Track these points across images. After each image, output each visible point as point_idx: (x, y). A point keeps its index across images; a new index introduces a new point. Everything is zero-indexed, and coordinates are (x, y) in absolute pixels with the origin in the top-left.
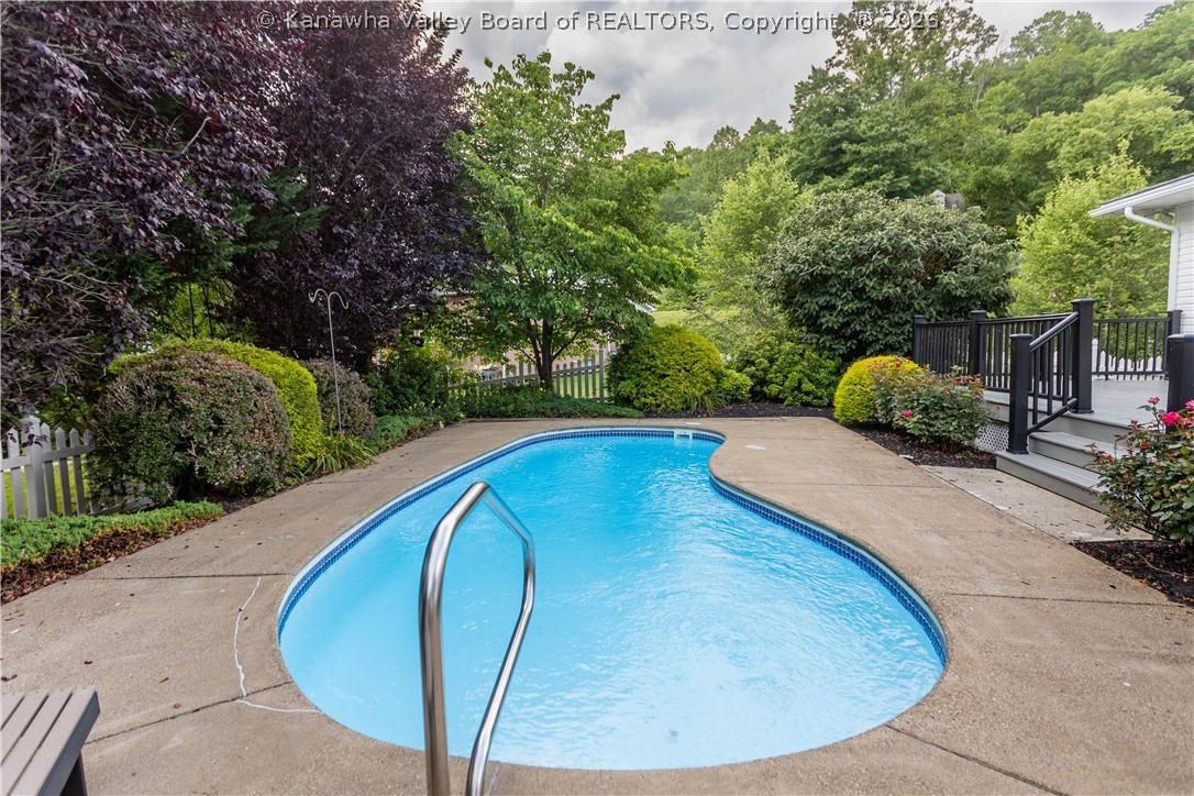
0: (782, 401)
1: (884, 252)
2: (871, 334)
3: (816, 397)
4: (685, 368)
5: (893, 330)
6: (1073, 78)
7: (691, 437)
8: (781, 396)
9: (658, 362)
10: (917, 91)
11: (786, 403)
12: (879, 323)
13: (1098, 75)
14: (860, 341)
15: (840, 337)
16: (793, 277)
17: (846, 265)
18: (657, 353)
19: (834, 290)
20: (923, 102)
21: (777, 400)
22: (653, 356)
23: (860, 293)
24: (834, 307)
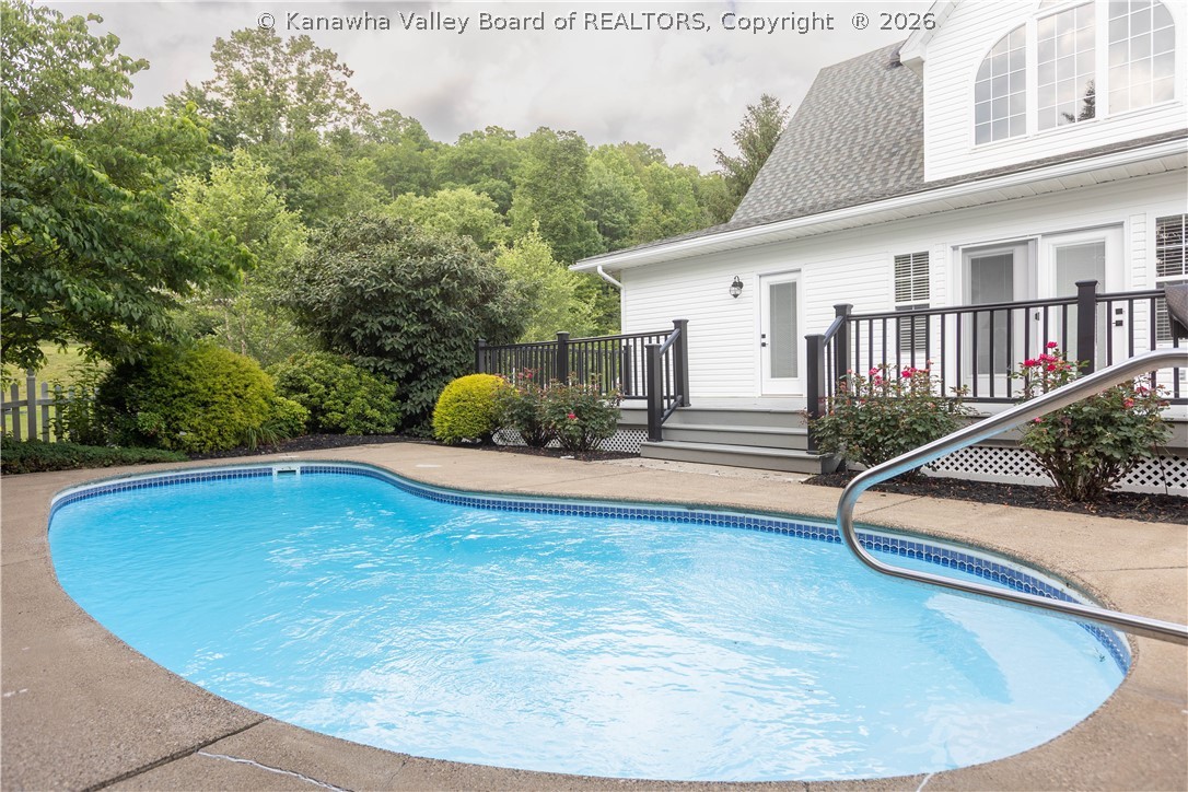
0: (343, 431)
1: (453, 275)
2: (431, 358)
3: (379, 425)
4: (235, 394)
5: (448, 354)
6: (416, 170)
7: (298, 472)
8: (342, 425)
9: (200, 385)
10: (305, 143)
11: (349, 432)
12: (436, 346)
13: (434, 171)
14: (417, 364)
15: (398, 360)
16: (358, 292)
17: (416, 285)
18: (192, 373)
19: (400, 310)
20: (311, 155)
21: (337, 430)
22: (188, 378)
23: (425, 315)
24: (397, 328)
